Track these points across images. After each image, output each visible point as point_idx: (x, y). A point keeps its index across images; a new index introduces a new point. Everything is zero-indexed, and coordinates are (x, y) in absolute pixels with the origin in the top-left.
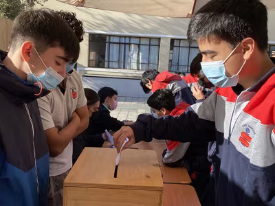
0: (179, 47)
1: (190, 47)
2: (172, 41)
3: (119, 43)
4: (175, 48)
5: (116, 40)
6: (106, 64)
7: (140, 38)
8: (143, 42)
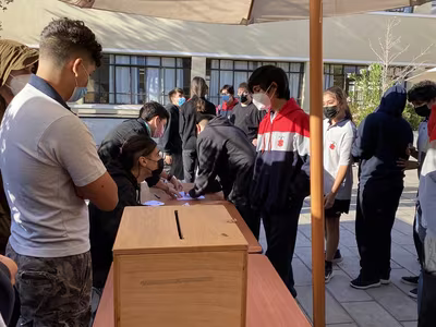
0: (219, 70)
1: (234, 70)
2: (209, 61)
3: (130, 66)
4: (213, 72)
5: (125, 61)
6: (111, 97)
7: (161, 57)
8: (165, 63)
